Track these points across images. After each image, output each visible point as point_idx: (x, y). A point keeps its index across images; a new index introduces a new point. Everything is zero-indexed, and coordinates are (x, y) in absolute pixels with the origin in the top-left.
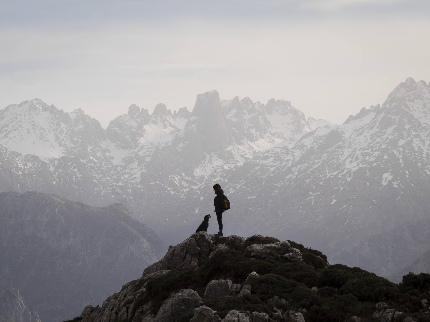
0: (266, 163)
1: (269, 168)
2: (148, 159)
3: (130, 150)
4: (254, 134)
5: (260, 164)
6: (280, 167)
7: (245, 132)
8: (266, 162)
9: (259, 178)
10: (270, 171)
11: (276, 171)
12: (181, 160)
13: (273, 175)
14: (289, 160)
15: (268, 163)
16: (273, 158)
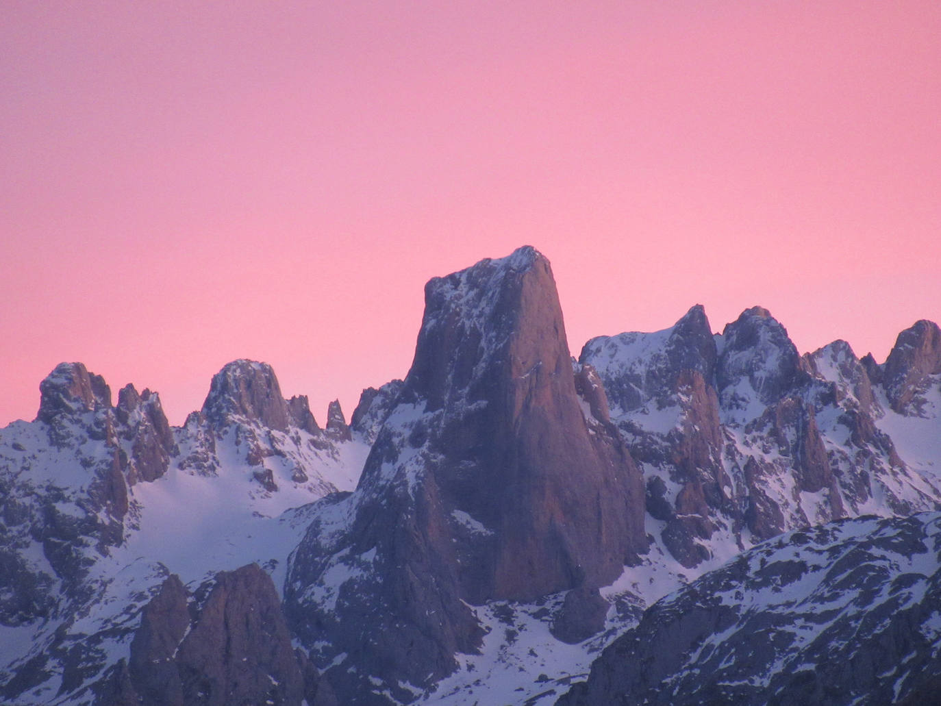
0: (775, 603)
1: (788, 629)
2: (116, 651)
3: (41, 627)
4: (787, 504)
5: (743, 611)
6: (857, 618)
7: (727, 490)
8: (777, 599)
9: (725, 688)
10: (794, 645)
11: (834, 644)
12: (338, 660)
13: (811, 667)
14: (908, 580)
15: (789, 605)
16: (822, 575)
